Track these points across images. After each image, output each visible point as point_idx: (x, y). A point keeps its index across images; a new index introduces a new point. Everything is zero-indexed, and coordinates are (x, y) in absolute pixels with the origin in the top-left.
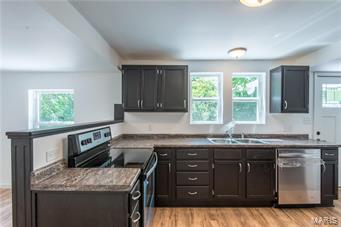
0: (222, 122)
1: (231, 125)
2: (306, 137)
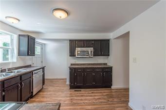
2: (30, 66)
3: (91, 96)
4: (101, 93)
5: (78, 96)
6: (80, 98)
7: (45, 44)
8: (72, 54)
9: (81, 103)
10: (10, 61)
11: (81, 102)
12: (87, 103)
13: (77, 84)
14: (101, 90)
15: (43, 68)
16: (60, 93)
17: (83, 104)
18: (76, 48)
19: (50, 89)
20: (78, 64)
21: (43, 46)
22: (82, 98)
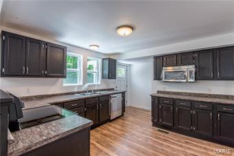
0: (82, 84)
1: (86, 85)
2: (113, 89)
3: (181, 146)
4: (205, 148)
5: (159, 138)
6: (161, 142)
7: (130, 65)
8: (157, 77)
9: (158, 148)
10: (95, 83)
11: (160, 147)
12: (167, 152)
13: (162, 121)
14: (209, 145)
15: (123, 93)
16: (139, 127)
17: (161, 151)
18: (164, 68)
19: (131, 118)
20: (168, 93)
21: (128, 67)
22: (164, 143)
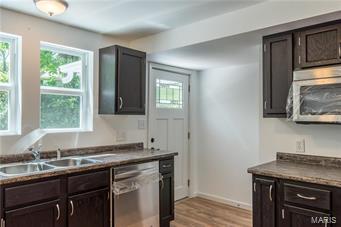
0: (19, 131)
7: (199, 72)
18: (297, 74)
